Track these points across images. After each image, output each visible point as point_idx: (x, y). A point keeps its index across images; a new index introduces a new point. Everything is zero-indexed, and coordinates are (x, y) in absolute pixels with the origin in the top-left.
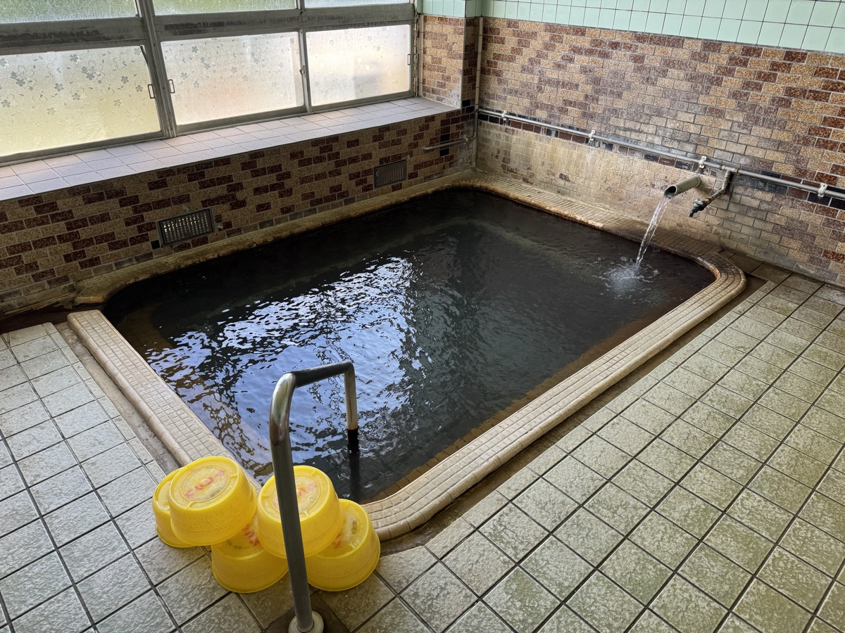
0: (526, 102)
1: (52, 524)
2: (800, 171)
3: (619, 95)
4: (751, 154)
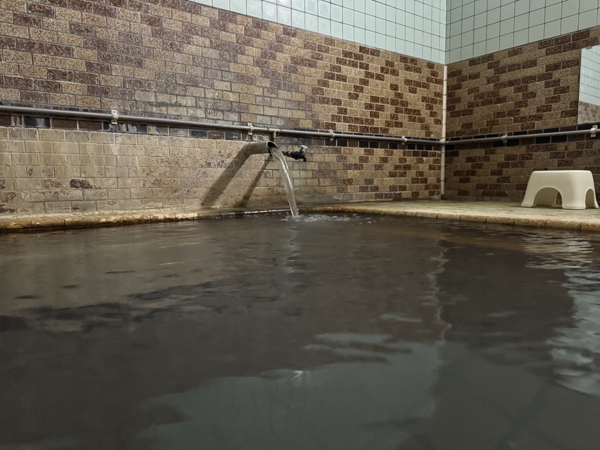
2: (316, 123)
3: (140, 64)
4: (283, 116)
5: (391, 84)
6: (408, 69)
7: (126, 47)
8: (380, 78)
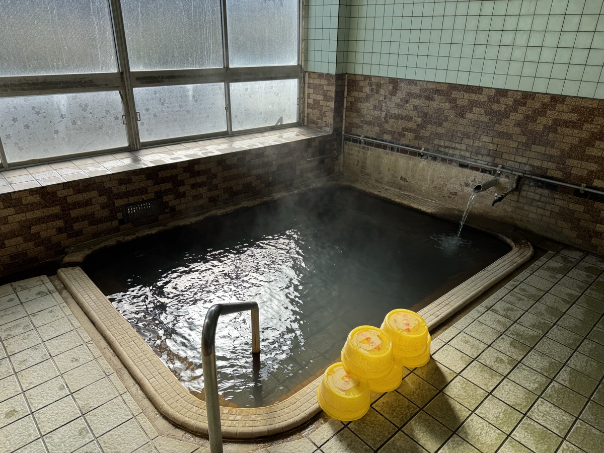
0: (377, 129)
1: (39, 418)
2: (567, 175)
3: (440, 125)
4: (532, 164)
7: (436, 116)
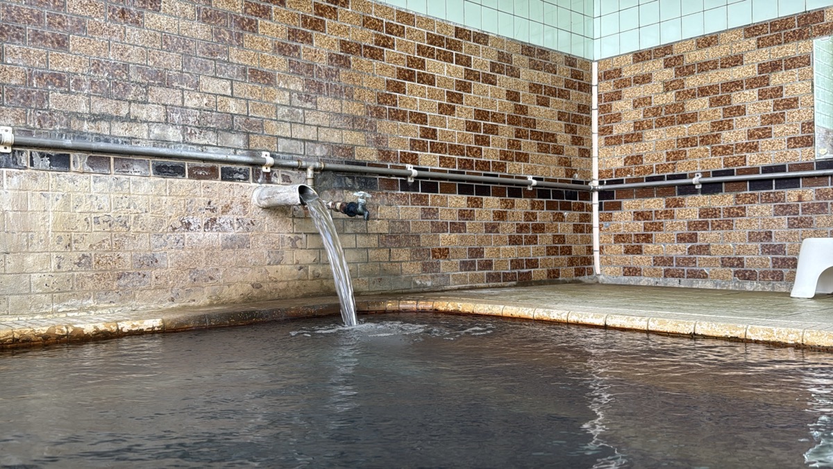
2: (384, 153)
3: (61, 44)
4: (326, 140)
5: (508, 91)
6: (535, 66)
7: (36, 13)
8: (489, 80)
